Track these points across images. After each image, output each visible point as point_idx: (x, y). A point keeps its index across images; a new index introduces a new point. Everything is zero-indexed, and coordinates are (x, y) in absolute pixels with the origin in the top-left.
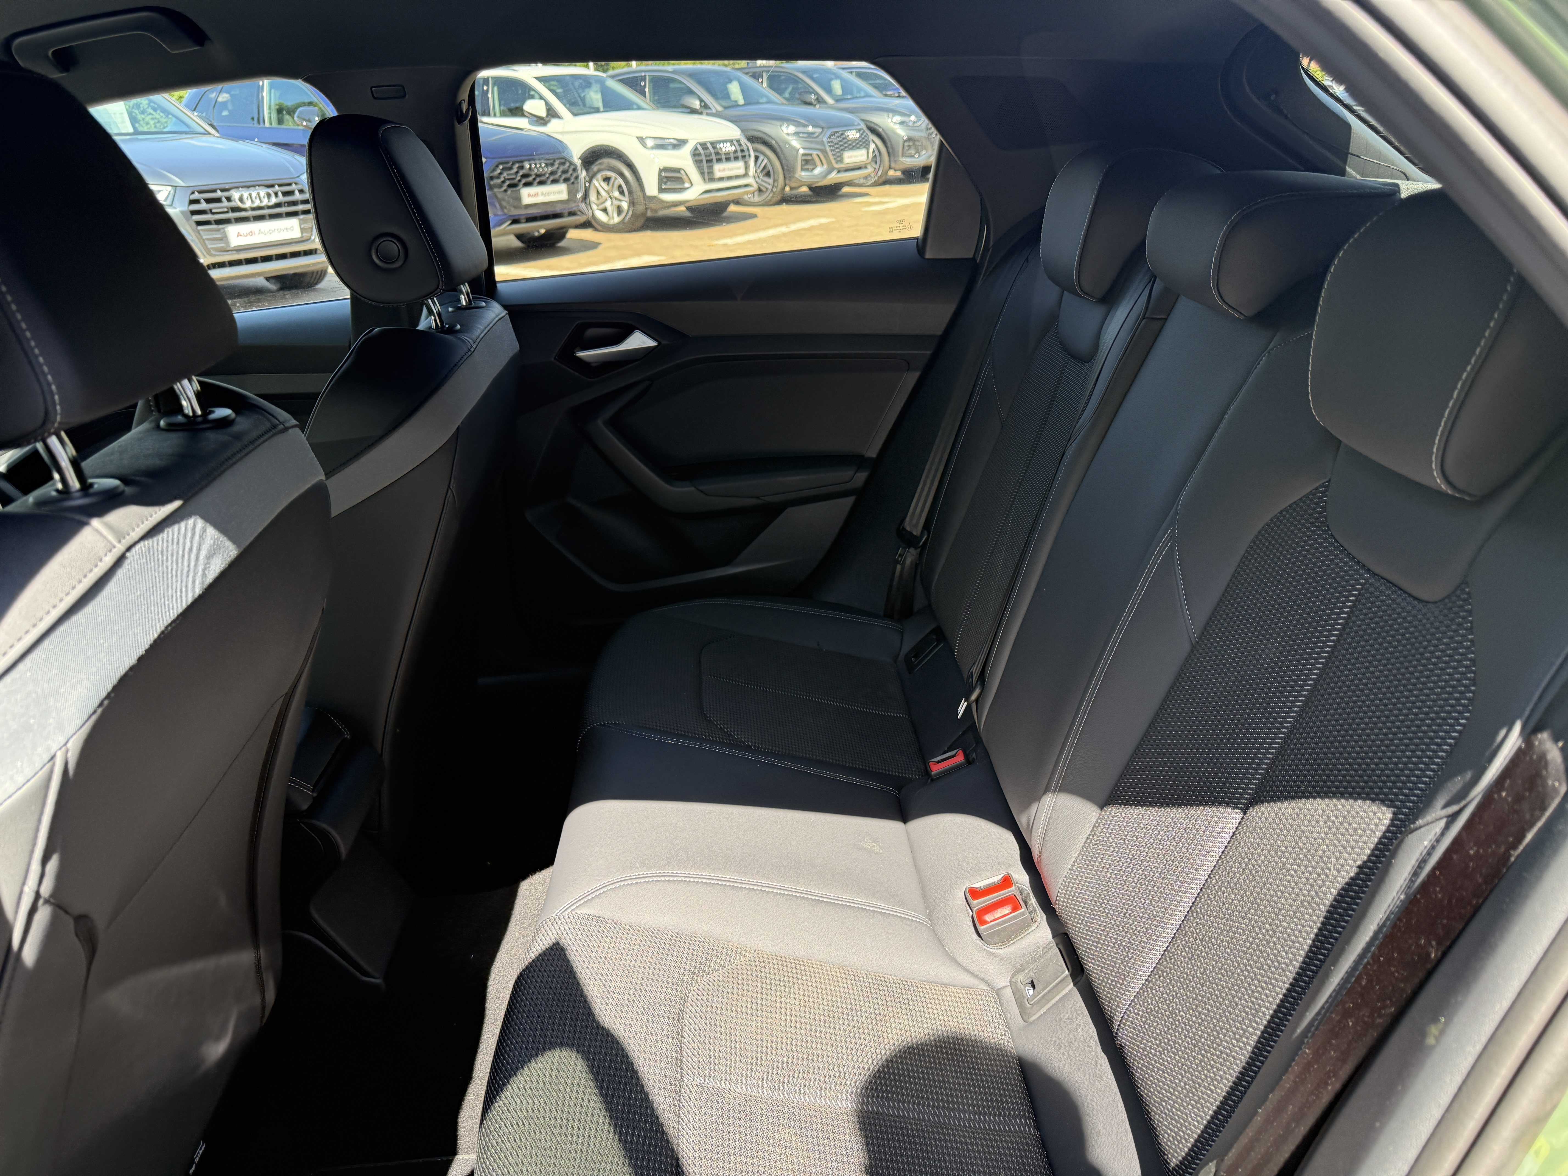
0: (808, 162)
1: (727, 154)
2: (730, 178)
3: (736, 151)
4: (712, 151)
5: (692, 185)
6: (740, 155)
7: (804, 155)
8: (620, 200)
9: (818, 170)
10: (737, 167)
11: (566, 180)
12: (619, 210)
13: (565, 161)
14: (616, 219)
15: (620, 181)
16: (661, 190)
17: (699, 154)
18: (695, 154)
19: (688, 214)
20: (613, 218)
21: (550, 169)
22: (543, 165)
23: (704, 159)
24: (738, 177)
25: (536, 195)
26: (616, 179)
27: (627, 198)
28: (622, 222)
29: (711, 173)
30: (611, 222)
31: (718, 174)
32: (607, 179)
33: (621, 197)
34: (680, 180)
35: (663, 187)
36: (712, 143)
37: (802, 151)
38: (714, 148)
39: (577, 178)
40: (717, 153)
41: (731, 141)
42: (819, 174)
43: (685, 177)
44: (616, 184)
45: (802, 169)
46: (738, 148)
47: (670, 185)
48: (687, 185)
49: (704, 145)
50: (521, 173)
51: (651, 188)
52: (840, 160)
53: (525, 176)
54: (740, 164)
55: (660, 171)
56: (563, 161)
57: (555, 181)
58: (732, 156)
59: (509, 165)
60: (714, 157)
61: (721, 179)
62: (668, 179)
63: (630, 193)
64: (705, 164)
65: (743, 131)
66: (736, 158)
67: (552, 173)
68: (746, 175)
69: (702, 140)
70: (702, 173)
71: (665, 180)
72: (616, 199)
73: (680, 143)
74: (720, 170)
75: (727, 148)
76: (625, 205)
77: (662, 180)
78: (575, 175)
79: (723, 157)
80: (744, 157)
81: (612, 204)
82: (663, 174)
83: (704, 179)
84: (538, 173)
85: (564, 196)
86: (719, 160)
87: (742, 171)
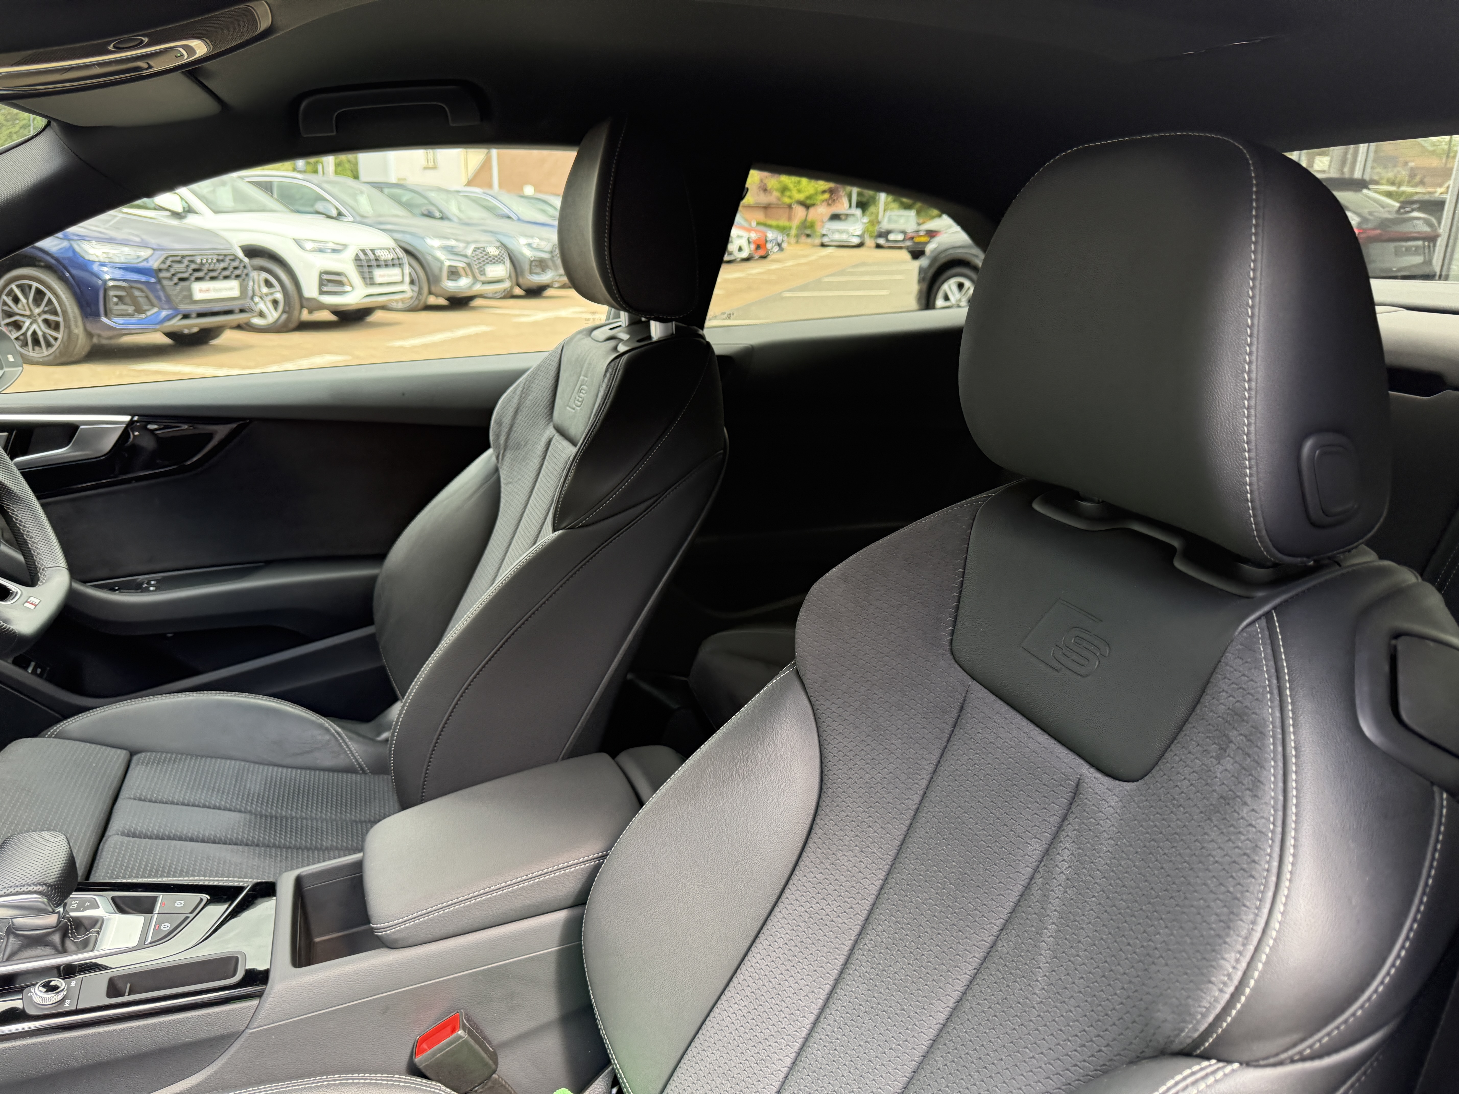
2: (388, 284)
3: (393, 259)
4: (372, 256)
6: (395, 263)
11: (237, 277)
13: (235, 258)
16: (322, 292)
17: (360, 260)
18: (357, 259)
21: (222, 265)
22: (215, 261)
24: (395, 283)
25: (208, 290)
29: (371, 278)
31: (378, 279)
34: (340, 283)
35: (325, 289)
39: (247, 275)
42: (462, 285)
43: (345, 281)
45: (449, 279)
46: (396, 257)
47: (330, 288)
48: (348, 288)
49: (363, 251)
50: (193, 266)
52: (483, 273)
53: (195, 270)
54: (397, 271)
55: (321, 273)
56: (232, 257)
57: (226, 278)
58: (390, 263)
59: (178, 259)
61: (381, 284)
62: (329, 281)
65: (395, 240)
67: (225, 269)
68: (402, 282)
69: (363, 247)
70: (364, 278)
71: (325, 282)
78: (246, 271)
82: (325, 277)
83: (366, 284)
84: (211, 268)
85: (236, 293)
86: (378, 266)
87: (399, 278)
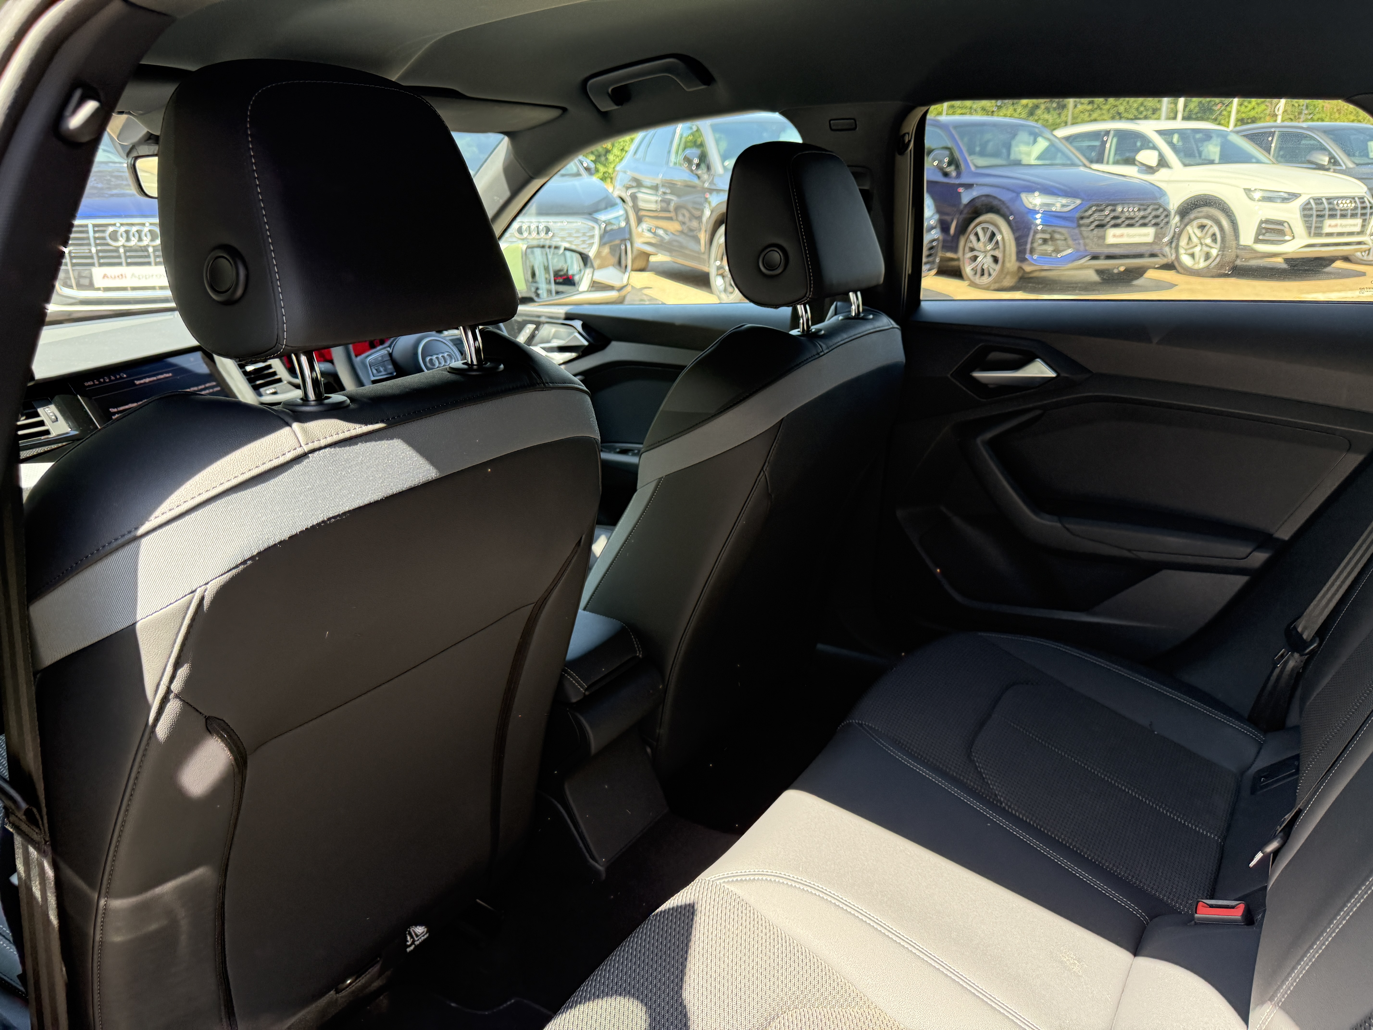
3: (1356, 208)
4: (1327, 206)
6: (1360, 212)
11: (1156, 224)
13: (1160, 207)
16: (1257, 241)
17: (1311, 209)
18: (1306, 208)
21: (1142, 213)
24: (1350, 234)
25: (1122, 236)
31: (1327, 230)
34: (1282, 233)
39: (1168, 223)
43: (1287, 230)
46: (1360, 205)
47: (1267, 237)
48: (1287, 238)
50: (1112, 215)
53: (1115, 218)
54: (1359, 221)
55: (1262, 222)
56: (1157, 207)
57: (1144, 225)
59: (1103, 207)
61: (1330, 235)
62: (1268, 230)
67: (1143, 217)
68: (1362, 233)
70: (1309, 228)
71: (1264, 231)
78: (1166, 220)
83: (1310, 233)
84: (1129, 216)
86: (1332, 216)
87: (1357, 228)
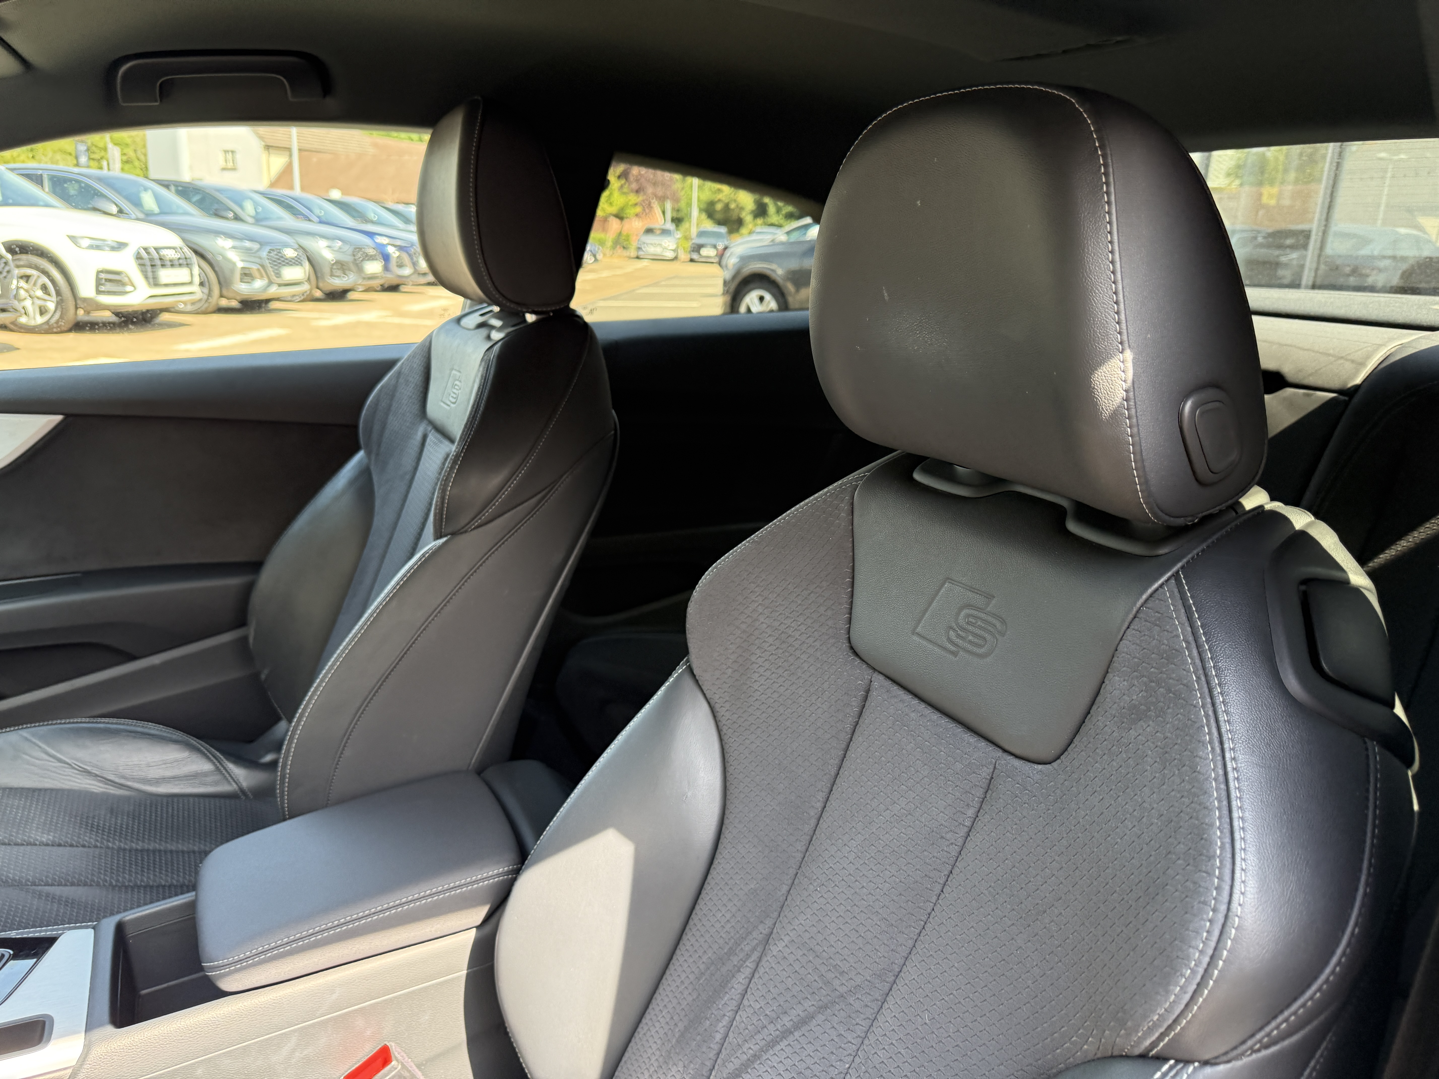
0: (247, 275)
1: (171, 261)
5: (135, 289)
7: (243, 268)
8: (45, 300)
9: (258, 284)
10: (181, 274)
12: (42, 311)
14: (40, 320)
15: (45, 280)
19: (114, 319)
20: (35, 319)
23: (148, 263)
26: (38, 277)
27: (54, 298)
28: (47, 323)
30: (32, 323)
32: (27, 278)
33: (46, 297)
36: (156, 249)
37: (240, 265)
38: (158, 253)
40: (161, 259)
41: (174, 248)
44: (40, 283)
51: (86, 289)
60: (159, 263)
63: (58, 293)
64: (149, 269)
66: (180, 265)
72: (38, 298)
73: (120, 246)
74: (166, 275)
75: (170, 254)
76: (51, 306)
77: (99, 283)
79: (169, 263)
80: (187, 264)
81: (33, 303)
